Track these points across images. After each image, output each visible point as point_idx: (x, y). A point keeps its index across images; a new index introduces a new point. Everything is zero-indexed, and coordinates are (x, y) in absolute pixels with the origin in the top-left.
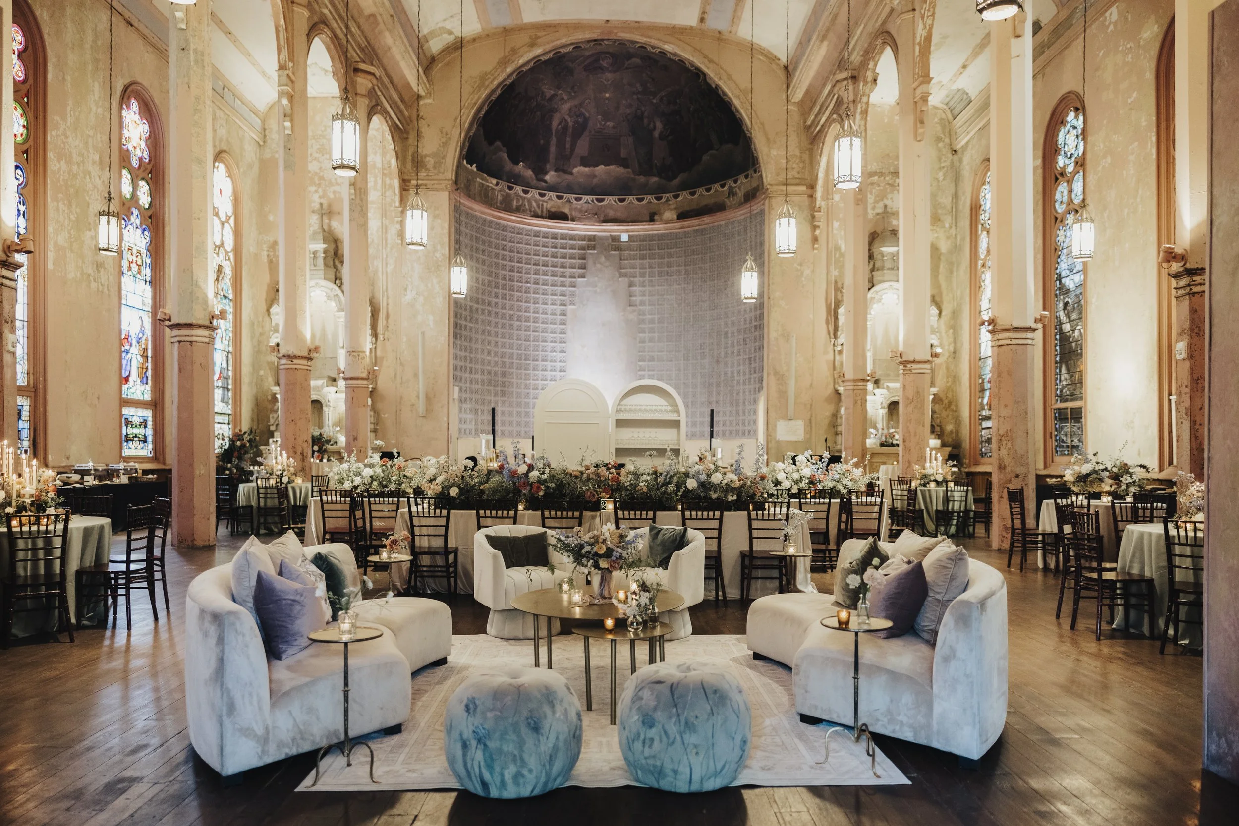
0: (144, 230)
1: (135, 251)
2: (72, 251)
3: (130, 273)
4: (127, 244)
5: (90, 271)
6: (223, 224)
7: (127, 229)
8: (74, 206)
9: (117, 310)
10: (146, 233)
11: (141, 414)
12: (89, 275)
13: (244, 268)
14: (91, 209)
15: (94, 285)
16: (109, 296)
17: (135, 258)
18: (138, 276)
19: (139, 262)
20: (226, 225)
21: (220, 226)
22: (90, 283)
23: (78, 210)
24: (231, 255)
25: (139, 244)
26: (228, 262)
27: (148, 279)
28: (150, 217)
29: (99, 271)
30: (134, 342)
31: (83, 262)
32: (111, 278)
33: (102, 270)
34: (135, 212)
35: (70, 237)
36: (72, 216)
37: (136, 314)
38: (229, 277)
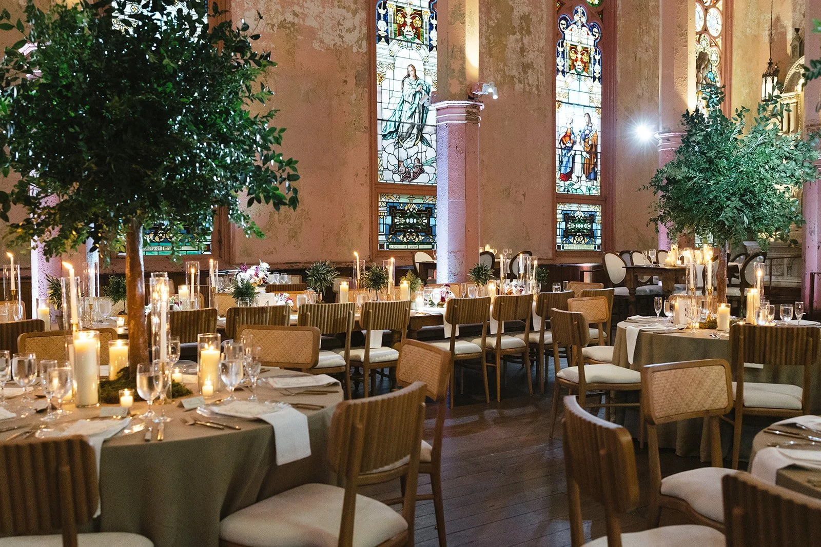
0: (593, 27)
1: (579, 49)
2: (491, 56)
3: (573, 71)
4: (569, 43)
5: (516, 74)
6: (706, 10)
7: (570, 28)
8: (493, 12)
9: (549, 108)
10: (595, 30)
11: (586, 209)
12: (513, 77)
13: (734, 54)
14: (515, 12)
15: (519, 87)
16: (539, 95)
17: (579, 56)
18: (585, 73)
19: (586, 59)
20: (712, 10)
21: (702, 13)
22: (513, 84)
23: (499, 16)
24: (719, 41)
25: (584, 41)
26: (715, 48)
27: (597, 75)
28: (601, 13)
29: (525, 72)
30: (578, 140)
31: (505, 65)
32: (542, 79)
33: (530, 72)
34: (580, 10)
35: (489, 43)
36: (491, 23)
37: (581, 111)
38: (715, 64)
